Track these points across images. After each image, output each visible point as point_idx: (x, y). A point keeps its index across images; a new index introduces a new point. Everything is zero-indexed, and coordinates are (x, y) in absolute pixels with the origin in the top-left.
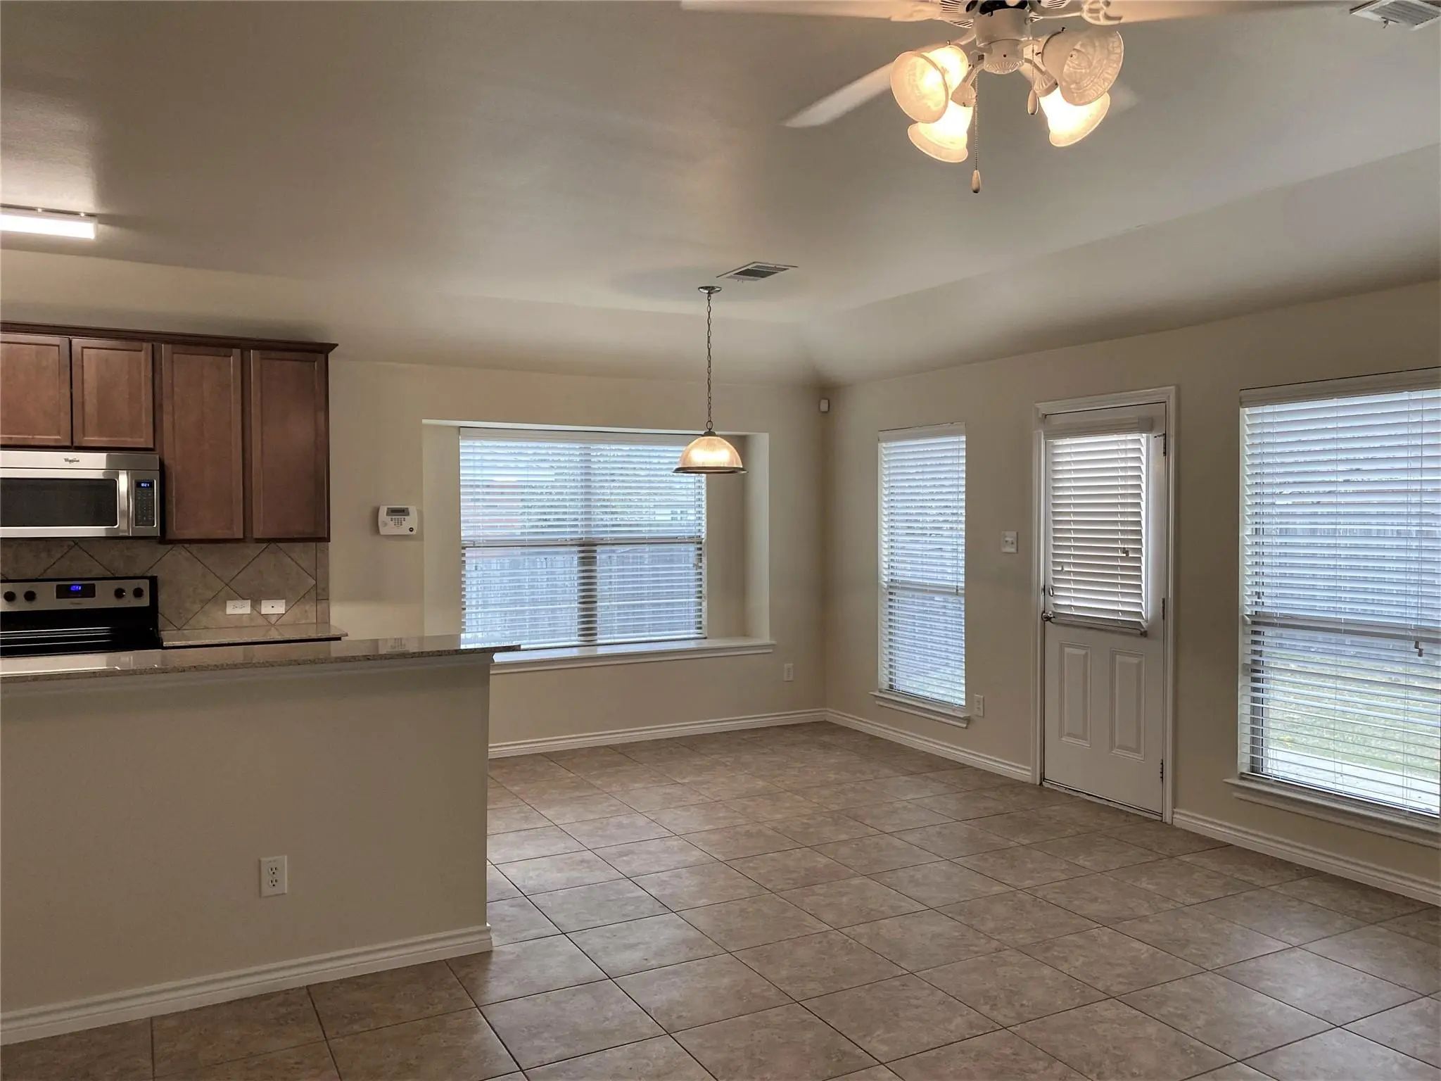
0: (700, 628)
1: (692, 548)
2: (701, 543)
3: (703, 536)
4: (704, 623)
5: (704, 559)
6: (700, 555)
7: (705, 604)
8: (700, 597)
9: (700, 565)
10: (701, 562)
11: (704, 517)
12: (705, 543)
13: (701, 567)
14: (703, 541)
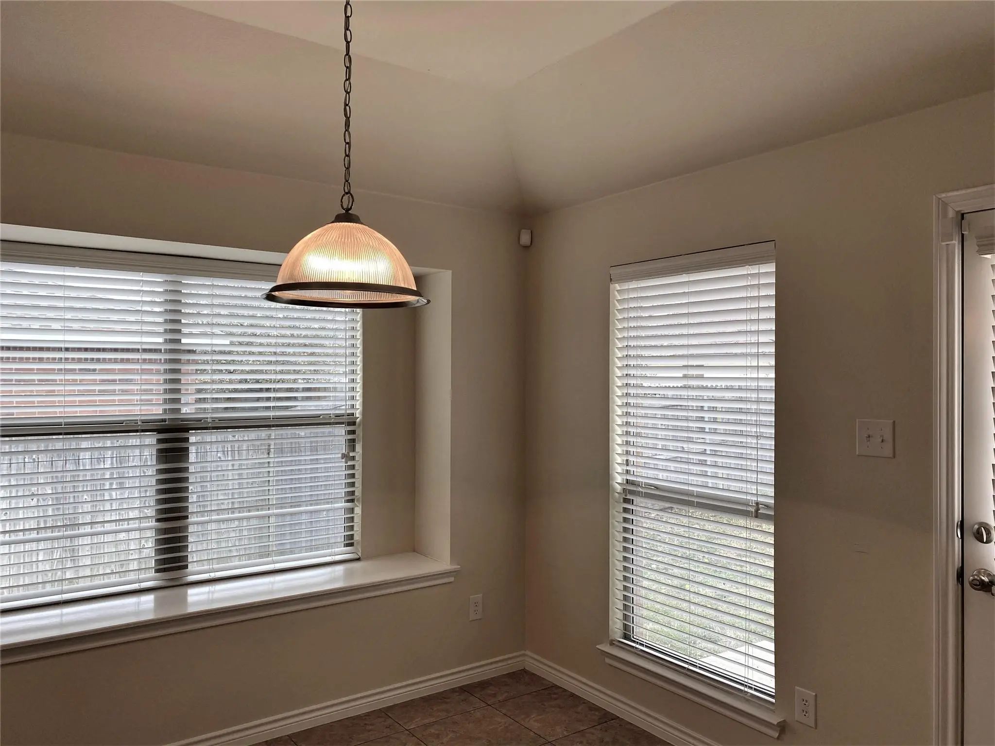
0: (351, 545)
1: (341, 431)
2: (354, 423)
3: (358, 414)
4: (357, 537)
5: (359, 447)
6: (353, 441)
7: (358, 510)
8: (352, 501)
9: (351, 454)
10: (354, 450)
11: (359, 387)
12: (359, 425)
13: (353, 458)
14: (358, 420)
